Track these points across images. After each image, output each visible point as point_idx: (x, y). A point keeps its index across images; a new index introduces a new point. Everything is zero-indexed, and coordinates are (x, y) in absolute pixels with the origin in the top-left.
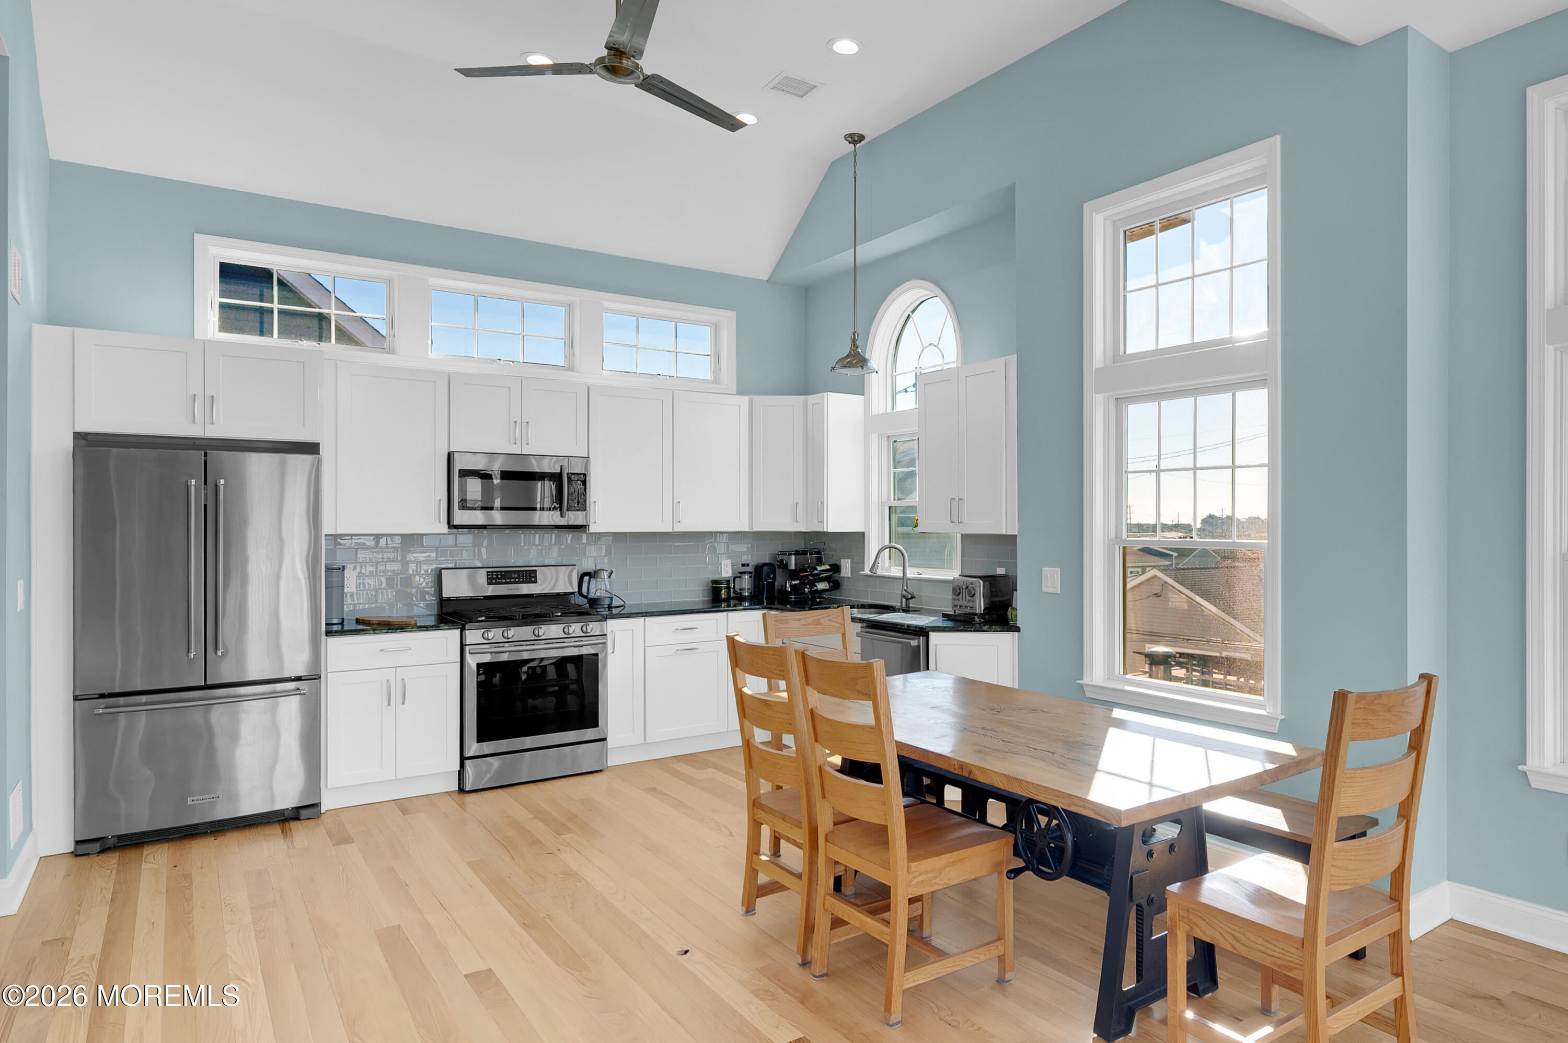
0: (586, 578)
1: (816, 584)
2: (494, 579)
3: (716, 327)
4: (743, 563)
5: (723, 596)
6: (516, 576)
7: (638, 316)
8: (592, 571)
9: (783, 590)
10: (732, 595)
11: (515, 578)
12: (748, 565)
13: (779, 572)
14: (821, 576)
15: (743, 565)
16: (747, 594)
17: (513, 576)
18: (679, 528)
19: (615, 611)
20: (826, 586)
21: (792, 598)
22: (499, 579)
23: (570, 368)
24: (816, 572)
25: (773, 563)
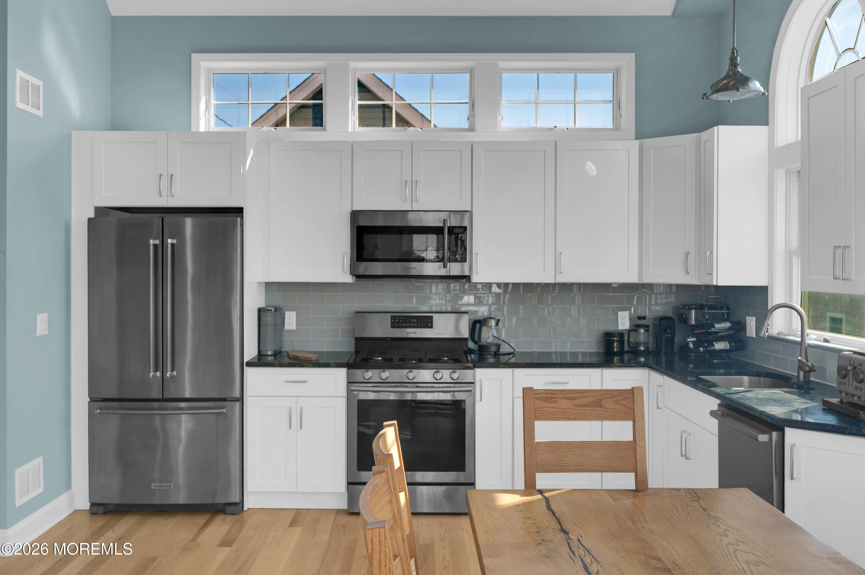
0: (478, 325)
1: (714, 343)
2: (397, 323)
3: (617, 74)
4: (640, 315)
5: (615, 350)
6: (415, 320)
7: (538, 71)
8: (481, 319)
9: (684, 347)
10: (626, 348)
11: (414, 323)
12: (644, 318)
13: (679, 327)
14: (720, 334)
15: (639, 318)
16: (642, 348)
17: (413, 321)
18: (561, 279)
19: (503, 359)
20: (725, 346)
21: (691, 356)
22: (401, 323)
23: (471, 129)
24: (713, 330)
25: (673, 317)
